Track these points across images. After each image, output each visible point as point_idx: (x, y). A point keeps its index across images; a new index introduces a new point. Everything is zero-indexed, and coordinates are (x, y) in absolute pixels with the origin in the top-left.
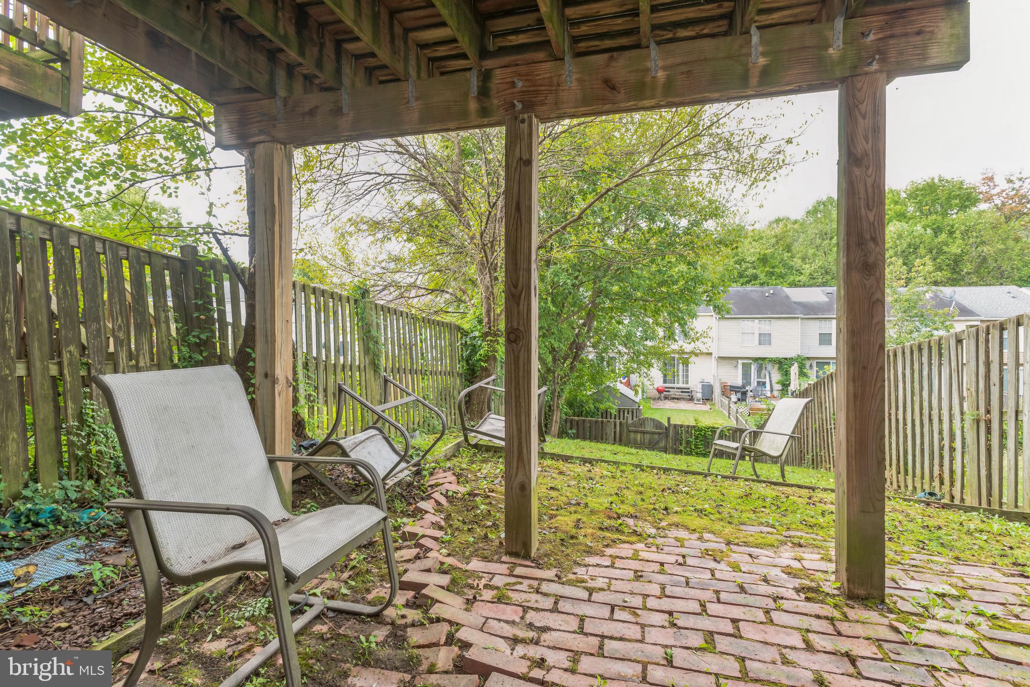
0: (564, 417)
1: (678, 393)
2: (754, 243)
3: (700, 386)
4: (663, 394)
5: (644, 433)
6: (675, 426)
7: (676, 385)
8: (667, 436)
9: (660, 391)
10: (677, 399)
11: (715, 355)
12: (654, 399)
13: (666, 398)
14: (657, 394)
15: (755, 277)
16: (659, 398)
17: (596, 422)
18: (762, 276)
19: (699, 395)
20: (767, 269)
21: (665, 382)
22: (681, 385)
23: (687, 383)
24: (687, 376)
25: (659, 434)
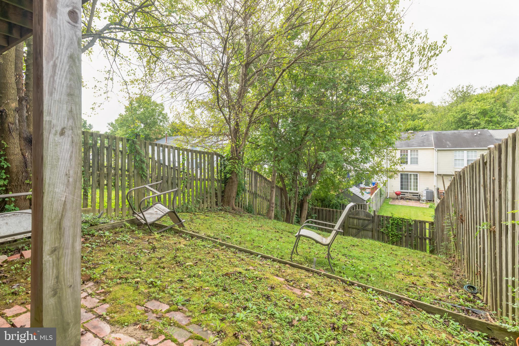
0: (310, 206)
1: (410, 196)
2: (477, 103)
3: (425, 192)
4: (400, 196)
5: (359, 219)
6: (378, 216)
7: (409, 191)
8: (373, 222)
9: (397, 194)
10: (410, 199)
11: (436, 173)
12: (393, 199)
13: (402, 198)
14: (395, 196)
15: (478, 124)
16: (397, 199)
17: (329, 211)
18: (483, 124)
19: (424, 198)
20: (486, 119)
21: (402, 189)
22: (412, 191)
23: (417, 190)
24: (417, 186)
25: (368, 220)
